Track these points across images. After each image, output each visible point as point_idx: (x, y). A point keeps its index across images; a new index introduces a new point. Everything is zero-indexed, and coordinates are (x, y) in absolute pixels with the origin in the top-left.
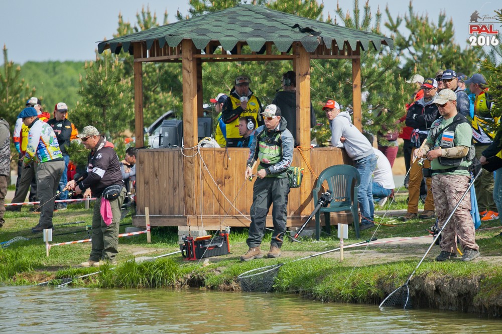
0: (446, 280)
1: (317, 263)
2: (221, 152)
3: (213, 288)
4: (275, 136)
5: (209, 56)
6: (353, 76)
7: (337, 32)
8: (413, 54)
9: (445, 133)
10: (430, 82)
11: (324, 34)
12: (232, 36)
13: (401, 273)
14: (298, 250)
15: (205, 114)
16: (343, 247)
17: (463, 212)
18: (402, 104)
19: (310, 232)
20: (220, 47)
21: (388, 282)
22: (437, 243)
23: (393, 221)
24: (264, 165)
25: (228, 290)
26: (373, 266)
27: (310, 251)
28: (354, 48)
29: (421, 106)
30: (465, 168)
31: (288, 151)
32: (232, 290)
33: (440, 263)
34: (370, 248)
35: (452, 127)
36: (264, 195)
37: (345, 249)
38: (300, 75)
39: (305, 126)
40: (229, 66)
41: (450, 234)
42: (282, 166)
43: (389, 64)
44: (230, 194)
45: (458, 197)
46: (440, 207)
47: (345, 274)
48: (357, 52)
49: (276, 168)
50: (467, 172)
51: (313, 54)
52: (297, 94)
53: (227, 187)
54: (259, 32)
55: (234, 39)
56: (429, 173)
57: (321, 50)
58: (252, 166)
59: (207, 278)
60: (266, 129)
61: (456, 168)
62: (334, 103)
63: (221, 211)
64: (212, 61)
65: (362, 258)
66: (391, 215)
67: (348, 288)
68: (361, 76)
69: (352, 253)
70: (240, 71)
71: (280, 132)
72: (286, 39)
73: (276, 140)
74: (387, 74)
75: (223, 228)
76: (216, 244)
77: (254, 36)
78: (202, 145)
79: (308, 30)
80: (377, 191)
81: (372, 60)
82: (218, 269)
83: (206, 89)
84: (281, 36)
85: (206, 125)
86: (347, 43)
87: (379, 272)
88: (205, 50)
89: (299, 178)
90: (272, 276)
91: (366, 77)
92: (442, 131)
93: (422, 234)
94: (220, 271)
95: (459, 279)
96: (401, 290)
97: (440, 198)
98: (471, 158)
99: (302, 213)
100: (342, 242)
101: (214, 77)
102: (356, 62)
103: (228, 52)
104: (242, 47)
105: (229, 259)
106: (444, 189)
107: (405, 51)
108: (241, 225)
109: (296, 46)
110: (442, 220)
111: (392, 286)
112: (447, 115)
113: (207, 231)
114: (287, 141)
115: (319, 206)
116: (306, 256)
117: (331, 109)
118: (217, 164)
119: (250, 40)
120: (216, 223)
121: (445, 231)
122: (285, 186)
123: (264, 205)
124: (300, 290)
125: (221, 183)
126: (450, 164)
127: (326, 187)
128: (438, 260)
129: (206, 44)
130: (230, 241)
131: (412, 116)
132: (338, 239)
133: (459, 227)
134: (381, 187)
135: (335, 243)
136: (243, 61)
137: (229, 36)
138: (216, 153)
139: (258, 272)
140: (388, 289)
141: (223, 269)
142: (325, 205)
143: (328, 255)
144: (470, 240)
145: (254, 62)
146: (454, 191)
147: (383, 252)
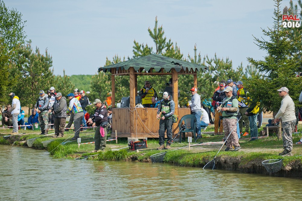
0: (228, 158)
1: (180, 151)
2: (144, 109)
3: (141, 161)
4: (168, 102)
5: (140, 73)
6: (194, 81)
7: (188, 64)
8: (217, 73)
9: (229, 102)
10: (222, 84)
11: (183, 65)
12: (149, 66)
13: (212, 156)
14: (173, 147)
15: (138, 95)
16: (190, 145)
17: (234, 133)
18: (213, 92)
19: (178, 140)
20: (144, 70)
21: (207, 159)
22: (225, 144)
23: (209, 136)
24: (164, 114)
25: (146, 162)
26: (201, 153)
27: (178, 147)
28: (194, 71)
29: (219, 93)
30: (235, 116)
31: (172, 108)
32: (148, 162)
33: (226, 152)
34: (200, 146)
35: (231, 100)
36: (163, 125)
37: (191, 146)
38: (174, 80)
39: (176, 100)
40: (148, 77)
41: (230, 141)
42: (170, 114)
43: (208, 77)
44: (147, 125)
45: (233, 127)
46: (226, 131)
47: (191, 156)
48: (196, 72)
49: (168, 115)
50: (236, 117)
51: (179, 72)
52: (173, 88)
53: (146, 123)
54: (159, 64)
55: (149, 67)
56: (222, 118)
57: (182, 71)
58: (159, 114)
59: (139, 157)
60: (164, 100)
61: (232, 116)
62: (195, 88)
63: (144, 132)
64: (141, 75)
65: (197, 150)
66: (208, 133)
67: (192, 161)
68: (197, 81)
69: (193, 148)
70: (152, 79)
71: (170, 101)
72: (169, 67)
73: (168, 104)
74: (207, 80)
75: (145, 138)
76: (142, 144)
77: (157, 66)
78: (137, 107)
79: (177, 64)
80: (203, 124)
81: (201, 75)
82: (143, 153)
83: (139, 86)
84: (167, 66)
85: (138, 99)
86: (192, 69)
87: (203, 155)
88: (138, 71)
89: (176, 119)
90: (163, 156)
91: (199, 81)
92: (227, 102)
93: (220, 141)
94: (143, 154)
95: (233, 158)
96: (212, 162)
97: (226, 127)
98: (238, 112)
99: (175, 133)
100: (190, 144)
101: (142, 81)
102: (195, 76)
103: (147, 72)
104: (152, 70)
105: (147, 150)
106: (227, 123)
107: (214, 72)
108: (151, 137)
109: (173, 69)
110: (227, 136)
111: (208, 160)
112: (229, 96)
113: (139, 139)
114: (172, 104)
115: (181, 130)
116: (176, 149)
117: (193, 91)
118: (143, 114)
119: (155, 67)
120: (142, 136)
121: (228, 139)
122: (171, 122)
123: (163, 130)
124: (174, 161)
125: (144, 121)
126: (230, 114)
127: (184, 123)
128: (225, 151)
129: (139, 69)
130: (147, 143)
131: (216, 96)
132: (188, 143)
133: (233, 138)
134: (205, 123)
135: (187, 144)
136: (153, 75)
137: (148, 66)
138: (142, 110)
139: (158, 155)
140: (207, 161)
141: (145, 154)
142: (183, 130)
143: (184, 148)
144: (237, 143)
145: (157, 76)
146: (231, 125)
147: (205, 148)
